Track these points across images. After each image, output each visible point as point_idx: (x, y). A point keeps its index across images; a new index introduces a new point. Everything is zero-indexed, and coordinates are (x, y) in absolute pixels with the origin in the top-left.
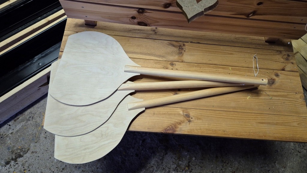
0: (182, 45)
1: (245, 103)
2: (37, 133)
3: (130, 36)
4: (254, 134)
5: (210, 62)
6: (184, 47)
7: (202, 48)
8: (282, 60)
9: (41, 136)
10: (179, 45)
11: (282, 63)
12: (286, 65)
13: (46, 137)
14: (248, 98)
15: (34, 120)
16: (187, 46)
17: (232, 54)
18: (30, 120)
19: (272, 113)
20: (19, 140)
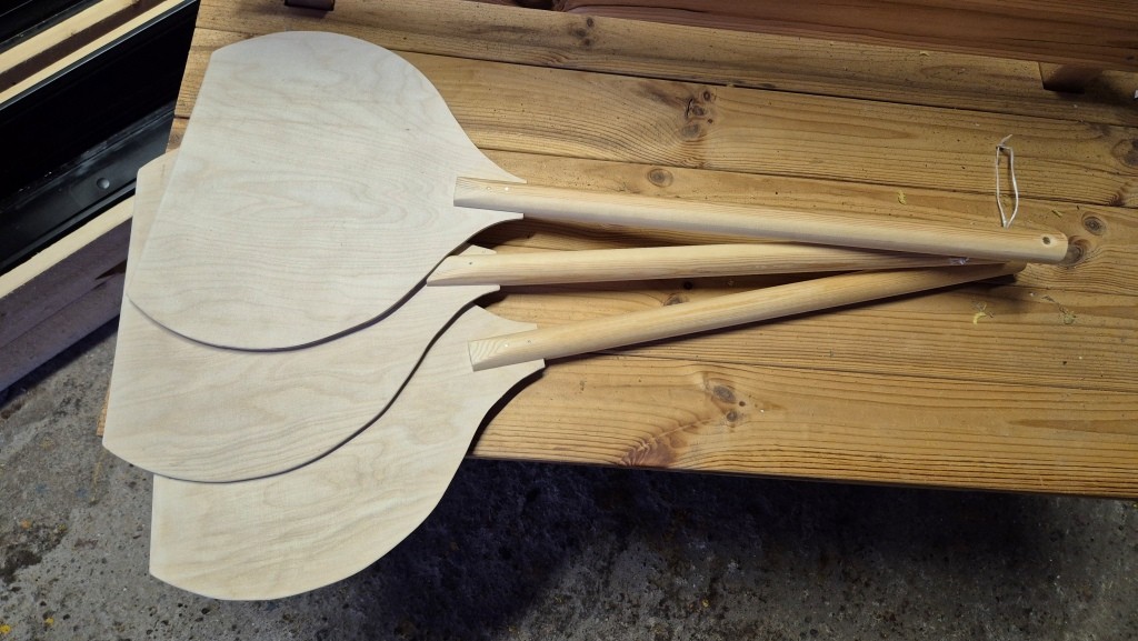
0: (700, 97)
1: (965, 339)
2: (98, 466)
3: (480, 55)
4: (1004, 471)
5: (818, 169)
6: (707, 106)
7: (782, 109)
8: (1113, 161)
9: (112, 479)
10: (686, 94)
11: (1110, 176)
12: (1126, 184)
13: (132, 480)
14: (975, 321)
15: (82, 414)
16: (722, 102)
17: (907, 136)
18: (65, 414)
19: (1075, 383)
20: (25, 495)
